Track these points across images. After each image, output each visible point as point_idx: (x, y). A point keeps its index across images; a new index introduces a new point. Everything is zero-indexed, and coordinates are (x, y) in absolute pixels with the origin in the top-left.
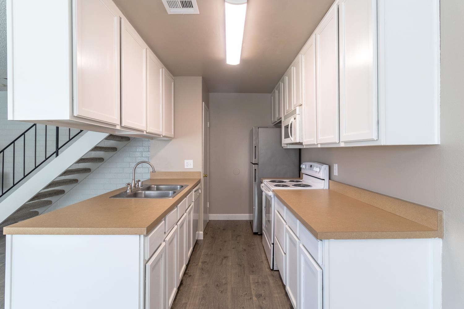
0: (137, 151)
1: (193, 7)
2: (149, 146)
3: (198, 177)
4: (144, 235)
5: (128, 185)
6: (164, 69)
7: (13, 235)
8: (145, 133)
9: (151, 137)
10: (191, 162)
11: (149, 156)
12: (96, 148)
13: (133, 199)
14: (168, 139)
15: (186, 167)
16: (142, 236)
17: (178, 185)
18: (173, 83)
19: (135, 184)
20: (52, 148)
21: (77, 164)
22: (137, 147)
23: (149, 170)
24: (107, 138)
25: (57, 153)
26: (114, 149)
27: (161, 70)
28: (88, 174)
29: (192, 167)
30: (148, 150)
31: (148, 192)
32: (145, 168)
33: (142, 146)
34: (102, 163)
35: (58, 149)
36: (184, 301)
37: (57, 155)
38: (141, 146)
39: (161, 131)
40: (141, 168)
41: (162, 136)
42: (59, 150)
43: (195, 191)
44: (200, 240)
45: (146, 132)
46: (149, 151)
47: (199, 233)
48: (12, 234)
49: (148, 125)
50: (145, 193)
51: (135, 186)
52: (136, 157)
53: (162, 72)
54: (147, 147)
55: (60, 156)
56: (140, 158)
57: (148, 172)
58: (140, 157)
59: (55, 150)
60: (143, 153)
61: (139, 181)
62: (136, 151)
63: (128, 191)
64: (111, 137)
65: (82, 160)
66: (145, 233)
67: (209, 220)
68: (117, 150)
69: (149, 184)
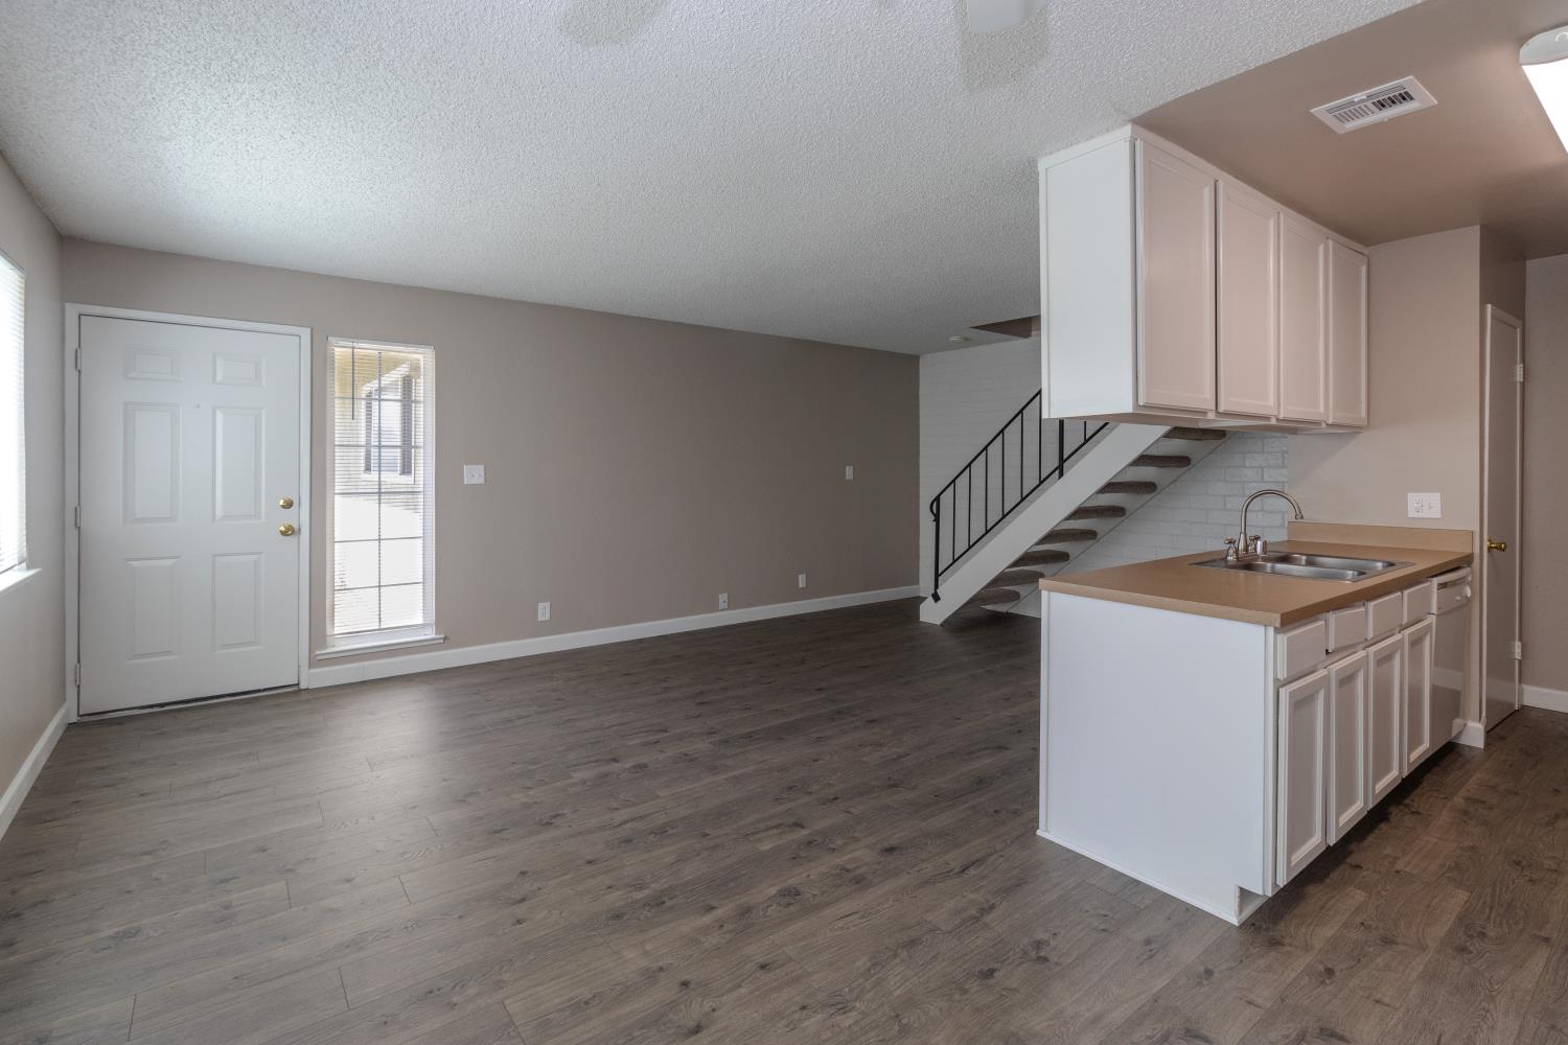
0: (1247, 464)
1: (1412, 99)
2: (1284, 452)
3: (1459, 549)
4: (1275, 628)
5: (1230, 543)
6: (1331, 242)
7: (1052, 593)
8: (1273, 422)
9: (1290, 429)
10: (1435, 499)
11: (1286, 480)
12: (1143, 460)
13: (1242, 573)
14: (1346, 431)
15: (1412, 514)
16: (1271, 630)
17: (1380, 561)
18: (1364, 269)
19: (1247, 546)
20: (1051, 461)
21: (1100, 496)
22: (1248, 455)
23: (1283, 519)
24: (1167, 435)
25: (1060, 470)
26: (1182, 461)
27: (1321, 248)
28: (1119, 520)
29: (1436, 513)
30: (1280, 462)
31: (1280, 566)
32: (1271, 512)
33: (1263, 452)
34: (1153, 495)
35: (1062, 461)
36: (1388, 851)
37: (1061, 475)
38: (1258, 452)
39: (1322, 410)
40: (1260, 513)
41: (1324, 425)
42: (1065, 465)
43: (1442, 586)
44: (1471, 748)
45: (1278, 419)
46: (1283, 466)
47: (1465, 725)
48: (1049, 590)
49: (1282, 402)
50: (1273, 567)
51: (1246, 549)
52: (1244, 482)
53: (1325, 251)
54: (1279, 454)
55: (1067, 475)
56: (1254, 485)
57: (1283, 526)
58: (1257, 482)
59: (1056, 464)
60: (1265, 472)
61: (1257, 538)
62: (1244, 467)
63: (1229, 558)
64: (1177, 432)
65: (1110, 487)
66: (1278, 625)
67: (1523, 707)
68: (1189, 464)
69: (1285, 550)
